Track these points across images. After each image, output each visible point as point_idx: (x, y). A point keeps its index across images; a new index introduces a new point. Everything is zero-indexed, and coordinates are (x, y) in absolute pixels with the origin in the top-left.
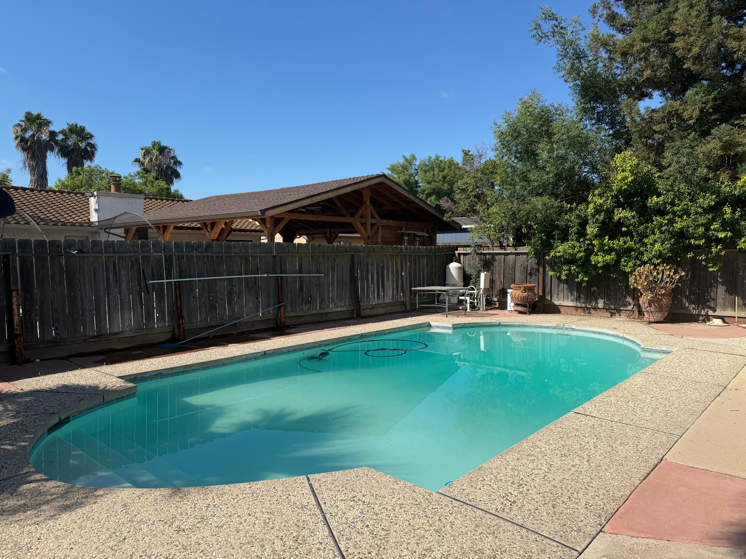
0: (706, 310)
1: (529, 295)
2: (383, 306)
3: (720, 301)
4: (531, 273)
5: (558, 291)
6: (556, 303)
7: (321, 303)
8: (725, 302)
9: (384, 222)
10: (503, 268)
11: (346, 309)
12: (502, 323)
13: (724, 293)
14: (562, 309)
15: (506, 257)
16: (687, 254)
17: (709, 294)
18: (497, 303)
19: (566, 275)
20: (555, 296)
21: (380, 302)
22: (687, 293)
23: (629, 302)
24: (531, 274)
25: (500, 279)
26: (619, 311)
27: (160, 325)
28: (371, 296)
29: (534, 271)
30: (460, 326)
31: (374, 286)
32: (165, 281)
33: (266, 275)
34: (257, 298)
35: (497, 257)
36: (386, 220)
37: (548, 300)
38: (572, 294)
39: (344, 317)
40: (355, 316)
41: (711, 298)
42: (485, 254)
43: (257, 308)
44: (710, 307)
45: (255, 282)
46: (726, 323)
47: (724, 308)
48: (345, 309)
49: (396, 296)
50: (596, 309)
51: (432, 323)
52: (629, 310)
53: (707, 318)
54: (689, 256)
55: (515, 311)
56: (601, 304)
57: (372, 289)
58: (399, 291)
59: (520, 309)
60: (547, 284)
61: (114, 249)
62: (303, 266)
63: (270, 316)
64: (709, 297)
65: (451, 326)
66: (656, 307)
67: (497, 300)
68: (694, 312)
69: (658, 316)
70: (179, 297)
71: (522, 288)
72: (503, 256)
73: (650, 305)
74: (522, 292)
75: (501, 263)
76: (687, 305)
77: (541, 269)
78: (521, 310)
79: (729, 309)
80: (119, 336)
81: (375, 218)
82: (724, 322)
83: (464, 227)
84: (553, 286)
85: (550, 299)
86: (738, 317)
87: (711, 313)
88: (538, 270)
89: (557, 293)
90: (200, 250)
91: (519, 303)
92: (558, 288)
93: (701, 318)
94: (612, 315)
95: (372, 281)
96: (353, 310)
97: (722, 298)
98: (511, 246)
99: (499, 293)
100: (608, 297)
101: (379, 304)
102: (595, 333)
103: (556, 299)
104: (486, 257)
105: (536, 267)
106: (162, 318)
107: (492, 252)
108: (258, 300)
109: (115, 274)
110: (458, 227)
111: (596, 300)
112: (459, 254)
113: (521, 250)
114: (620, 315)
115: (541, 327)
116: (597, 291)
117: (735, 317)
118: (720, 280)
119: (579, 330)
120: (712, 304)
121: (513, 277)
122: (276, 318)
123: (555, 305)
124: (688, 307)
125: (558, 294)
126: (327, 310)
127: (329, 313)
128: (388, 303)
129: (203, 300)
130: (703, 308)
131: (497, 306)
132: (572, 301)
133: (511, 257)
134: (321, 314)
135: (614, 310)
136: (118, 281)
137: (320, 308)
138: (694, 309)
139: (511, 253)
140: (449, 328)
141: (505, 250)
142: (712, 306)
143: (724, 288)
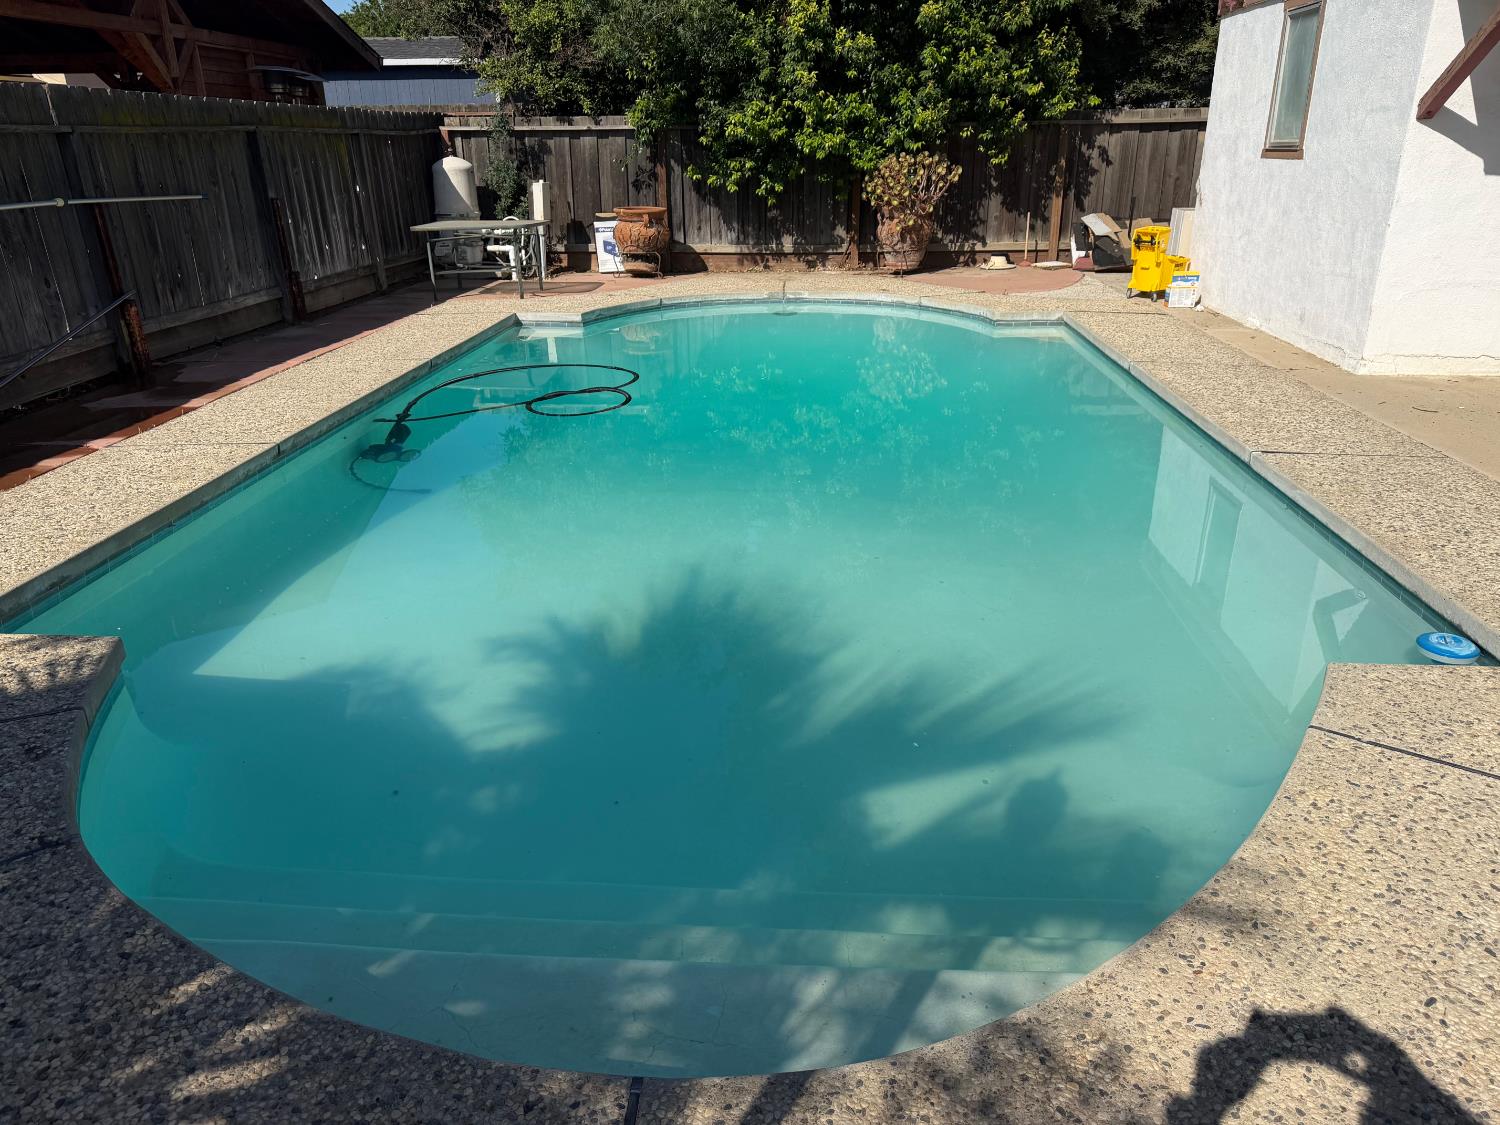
0: (971, 242)
1: (659, 233)
2: (336, 281)
3: (993, 223)
4: (637, 181)
5: (700, 221)
6: (699, 247)
7: (207, 284)
8: (1000, 225)
9: (204, 35)
10: (569, 171)
11: (265, 299)
12: (665, 302)
13: (1000, 207)
14: (710, 263)
15: (603, 141)
16: (961, 130)
17: (976, 212)
18: (564, 257)
19: (737, 183)
20: (692, 232)
21: (329, 273)
22: (941, 213)
23: (840, 237)
24: (637, 185)
25: (566, 197)
26: (823, 257)
28: (308, 257)
29: (644, 177)
30: (593, 317)
31: (307, 226)
33: (60, 203)
34: (47, 283)
35: (551, 143)
36: (205, 31)
37: (679, 243)
38: (730, 228)
39: (265, 321)
40: (289, 317)
41: (979, 219)
42: (521, 135)
43: (55, 316)
44: (977, 237)
45: (28, 227)
46: (1013, 263)
47: (999, 236)
48: (263, 298)
49: (355, 252)
50: (780, 255)
51: (522, 317)
52: (841, 253)
53: (972, 259)
54: (965, 135)
55: (628, 271)
56: (788, 243)
57: (307, 237)
58: (358, 239)
59: (641, 266)
60: (675, 203)
62: (141, 169)
63: (99, 340)
64: (976, 218)
65: (579, 318)
66: (913, 243)
67: (563, 250)
68: (953, 248)
69: (913, 260)
71: (646, 217)
72: (567, 140)
73: (903, 240)
74: (646, 226)
75: (563, 156)
76: (940, 236)
77: (661, 171)
78: (645, 269)
79: (1006, 237)
81: (181, 23)
82: (1009, 262)
83: (387, 62)
84: (687, 208)
85: (682, 241)
86: (1029, 251)
87: (979, 247)
88: (654, 175)
89: (696, 225)
91: (640, 252)
92: (699, 212)
93: (962, 259)
94: (811, 265)
95: (303, 213)
96: (280, 300)
97: (996, 217)
98: (587, 114)
99: (565, 232)
100: (801, 230)
101: (327, 277)
102: (852, 303)
103: (697, 240)
104: (524, 144)
105: (648, 166)
107: (538, 128)
108: (52, 290)
110: (375, 64)
111: (778, 238)
112: (452, 134)
113: (609, 123)
114: (824, 265)
115: (737, 302)
116: (779, 218)
117: (1023, 251)
118: (995, 184)
119: (816, 302)
120: (980, 230)
121: (597, 192)
122: (114, 345)
123: (696, 253)
124: (941, 240)
125: (699, 228)
126: (228, 307)
127: (230, 313)
128: (343, 273)
130: (966, 240)
131: (565, 264)
132: (731, 243)
133: (587, 141)
134: (214, 320)
135: (814, 255)
137: (211, 302)
138: (951, 241)
139: (589, 132)
140: (572, 324)
141: (570, 124)
142: (981, 234)
143: (1000, 198)
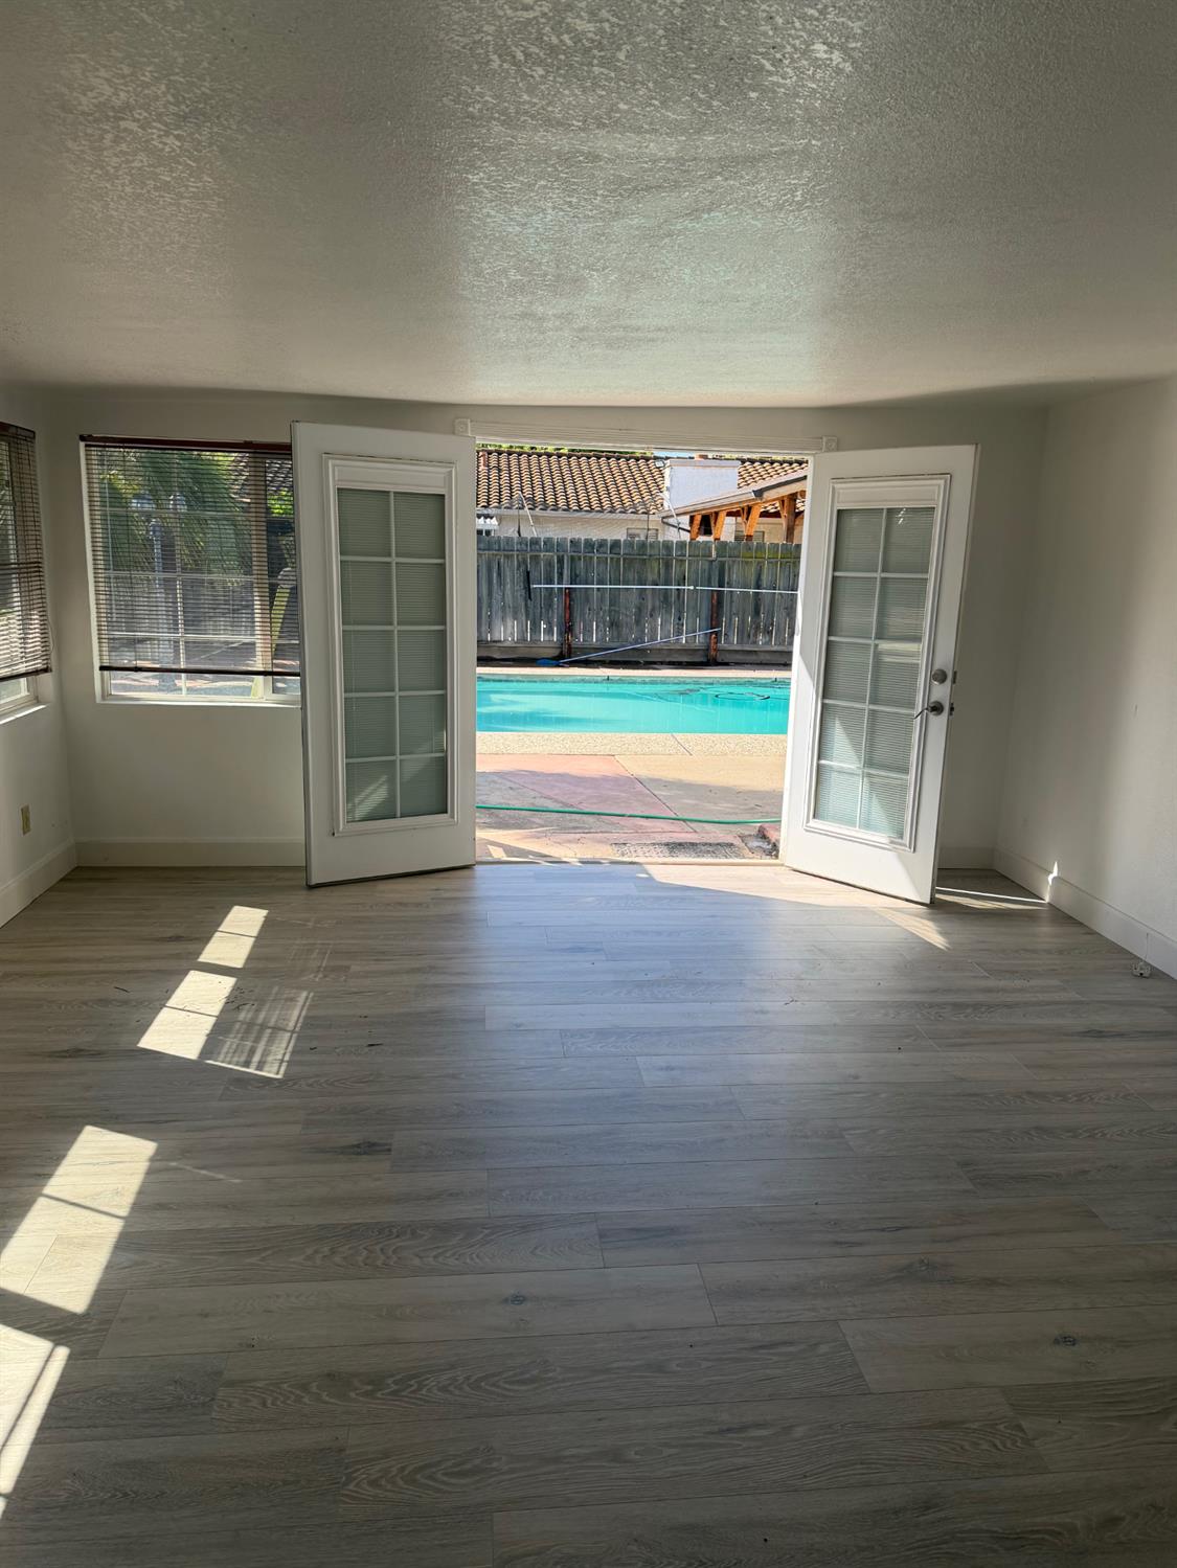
27: (547, 638)
32: (556, 586)
33: (692, 588)
34: (680, 619)
43: (679, 632)
61: (499, 546)
63: (697, 646)
70: (569, 608)
80: (499, 644)
90: (602, 550)
106: (549, 631)
108: (681, 622)
109: (499, 574)
129: (601, 613)
136: (501, 583)
